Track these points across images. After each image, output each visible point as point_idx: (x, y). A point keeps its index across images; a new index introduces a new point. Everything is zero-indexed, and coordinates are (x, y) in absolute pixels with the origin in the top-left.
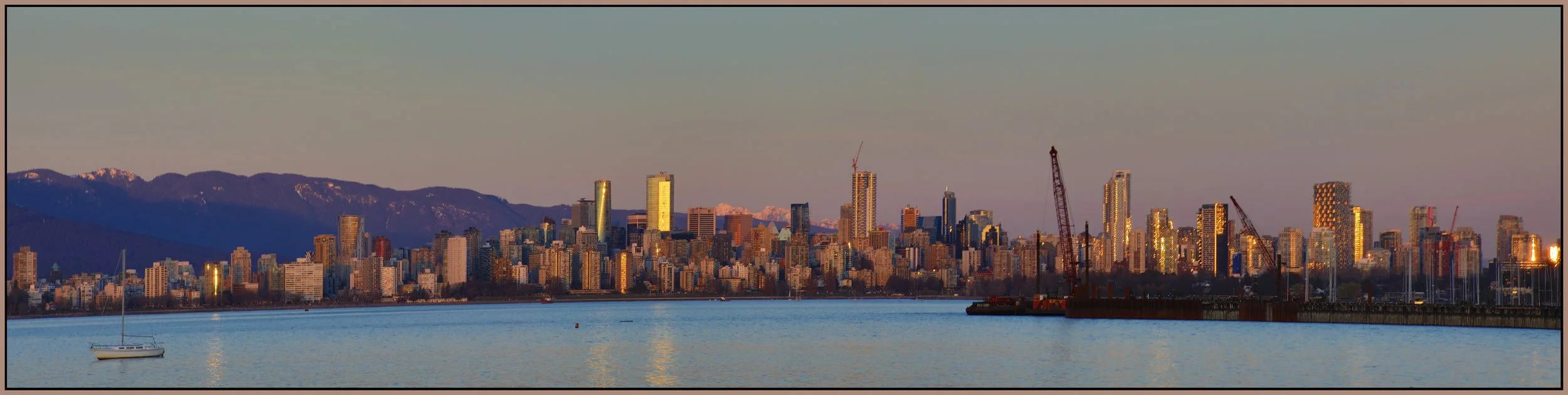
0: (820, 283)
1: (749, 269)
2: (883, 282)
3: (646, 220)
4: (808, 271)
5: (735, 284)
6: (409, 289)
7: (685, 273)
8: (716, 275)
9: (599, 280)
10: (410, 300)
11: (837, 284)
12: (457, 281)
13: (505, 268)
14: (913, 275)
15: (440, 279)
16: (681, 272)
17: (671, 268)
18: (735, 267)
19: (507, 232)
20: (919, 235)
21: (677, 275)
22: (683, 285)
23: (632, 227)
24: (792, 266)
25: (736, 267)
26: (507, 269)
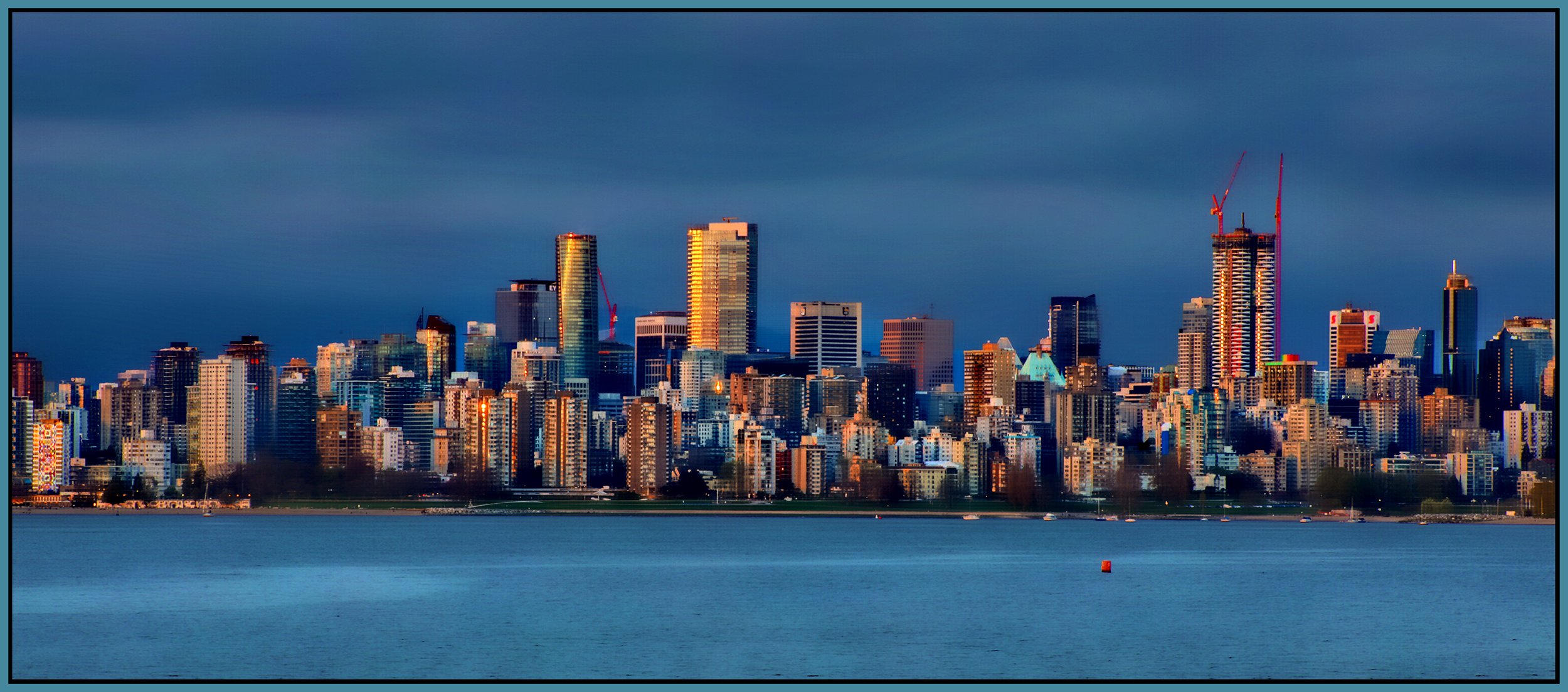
0: (1146, 482)
1: (966, 445)
2: (1307, 479)
3: (685, 329)
4: (1115, 455)
5: (929, 484)
6: (103, 474)
7: (804, 451)
8: (882, 458)
9: (584, 465)
10: (105, 499)
11: (1191, 483)
12: (222, 460)
13: (343, 434)
14: (1384, 464)
15: (178, 456)
16: (795, 451)
17: (769, 442)
18: (929, 442)
19: (335, 348)
20: (1393, 372)
21: (785, 459)
22: (799, 479)
23: (649, 346)
24: (1074, 440)
25: (933, 441)
26: (350, 435)
